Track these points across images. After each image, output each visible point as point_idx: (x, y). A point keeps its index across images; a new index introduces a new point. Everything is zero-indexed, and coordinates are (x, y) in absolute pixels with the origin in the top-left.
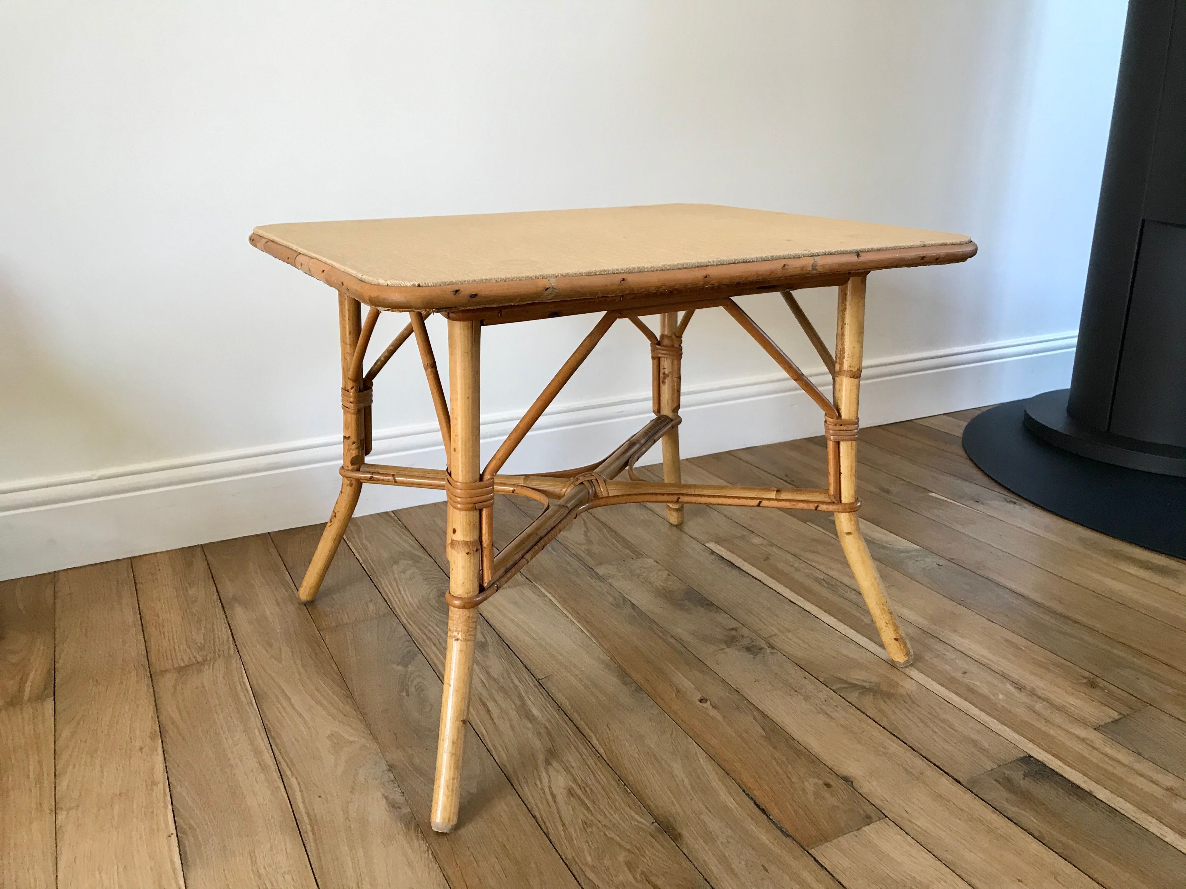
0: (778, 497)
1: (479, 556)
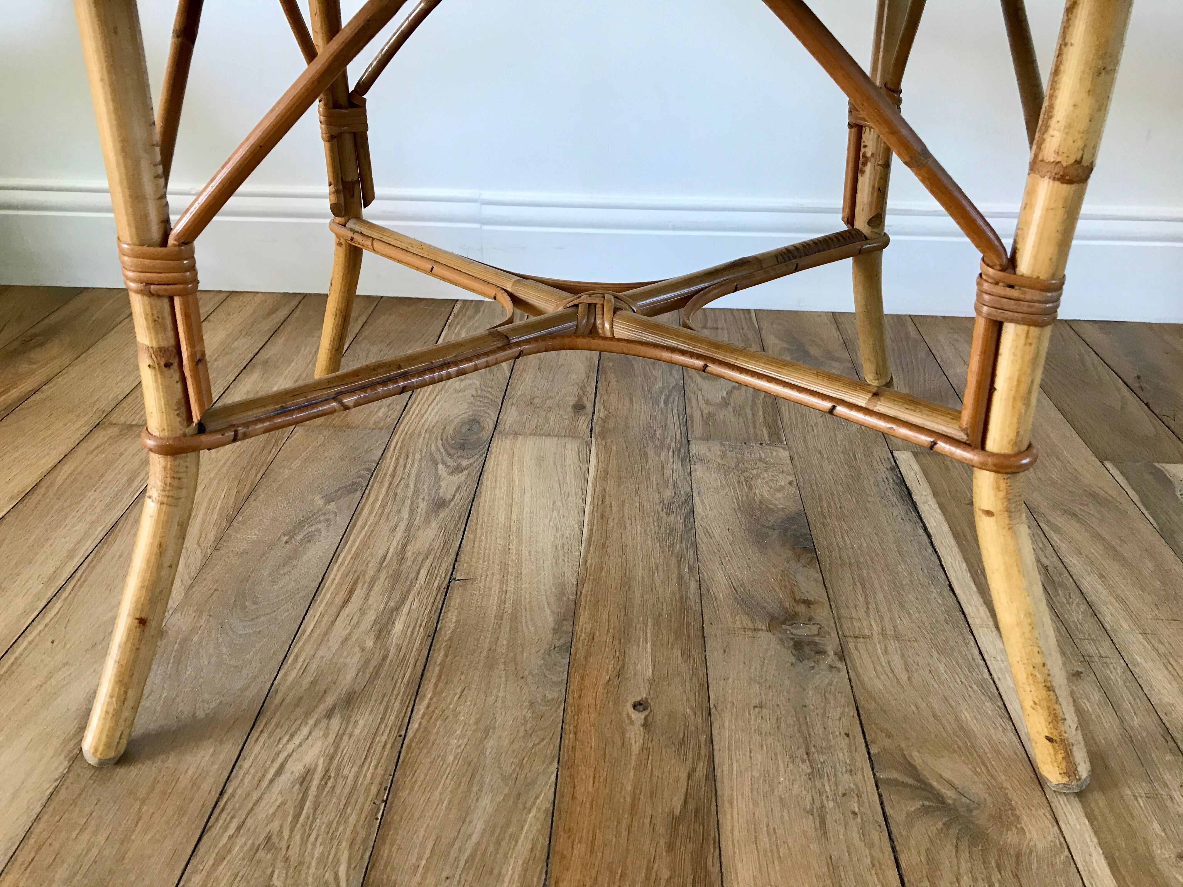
0: (870, 407)
1: (177, 376)
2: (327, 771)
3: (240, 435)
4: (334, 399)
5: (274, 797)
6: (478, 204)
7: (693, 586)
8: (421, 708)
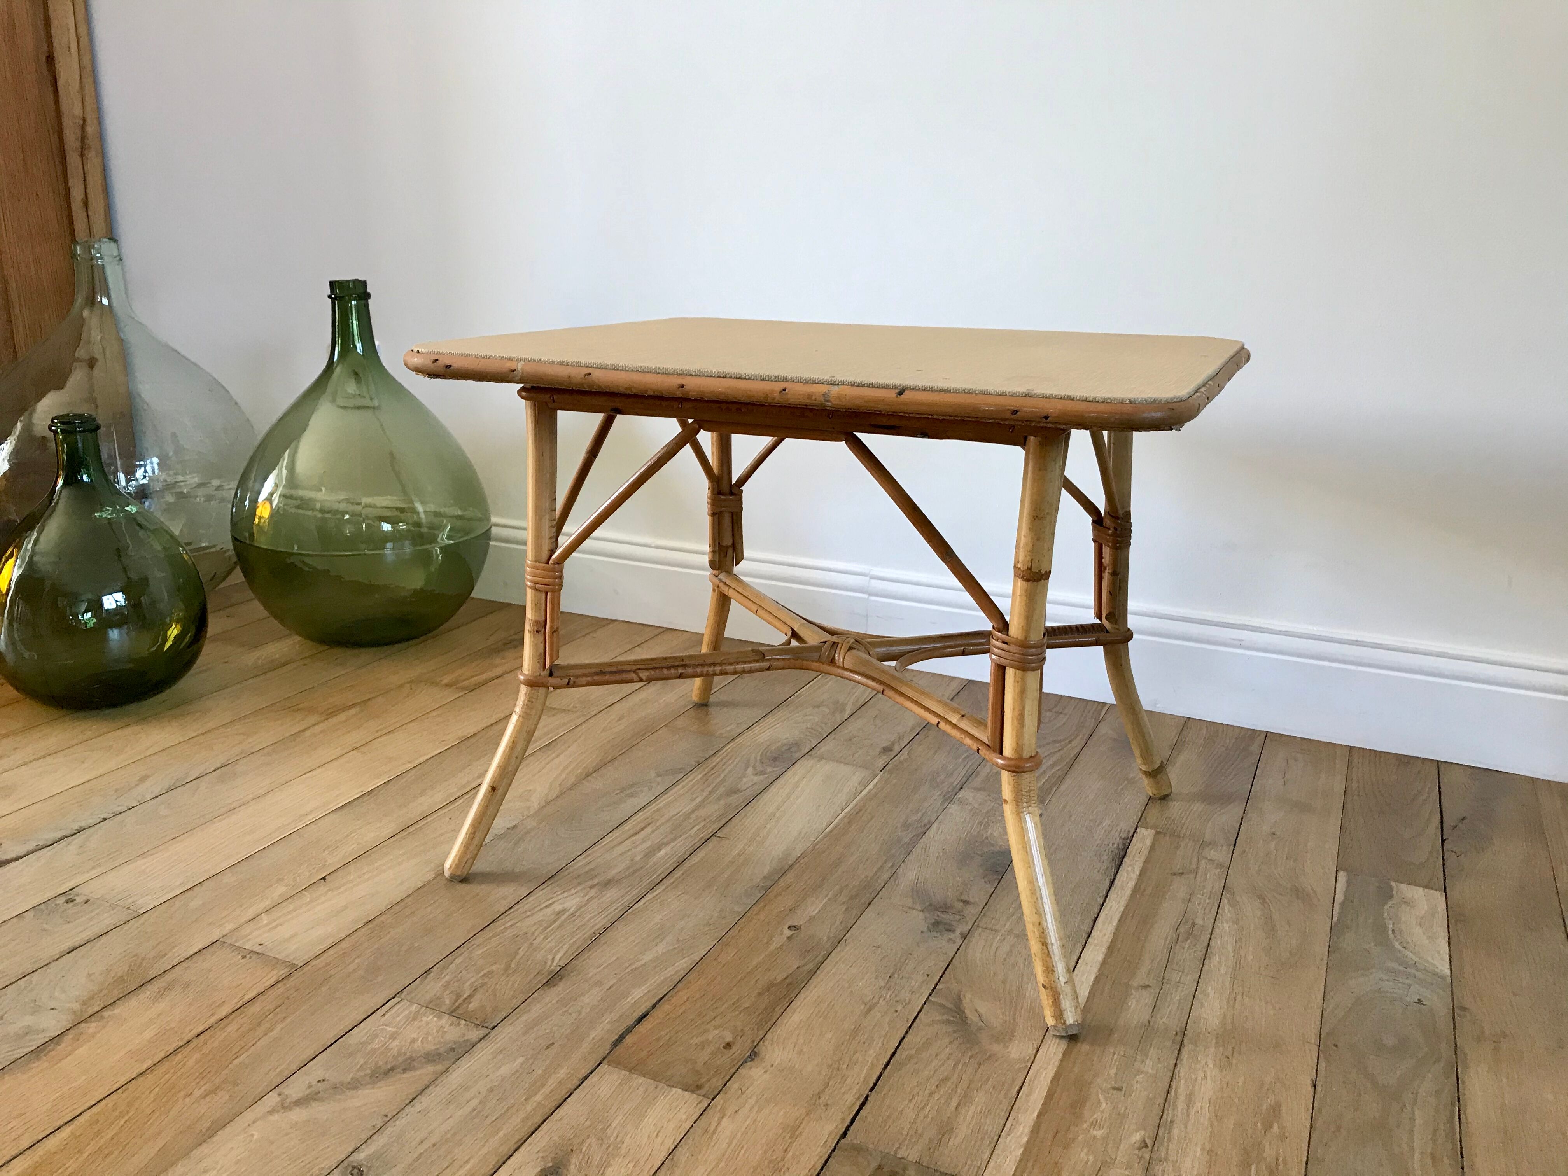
0: (958, 724)
1: (542, 639)
2: (576, 912)
3: (571, 682)
4: (635, 672)
5: (539, 916)
6: (868, 578)
7: (886, 876)
8: (649, 897)
